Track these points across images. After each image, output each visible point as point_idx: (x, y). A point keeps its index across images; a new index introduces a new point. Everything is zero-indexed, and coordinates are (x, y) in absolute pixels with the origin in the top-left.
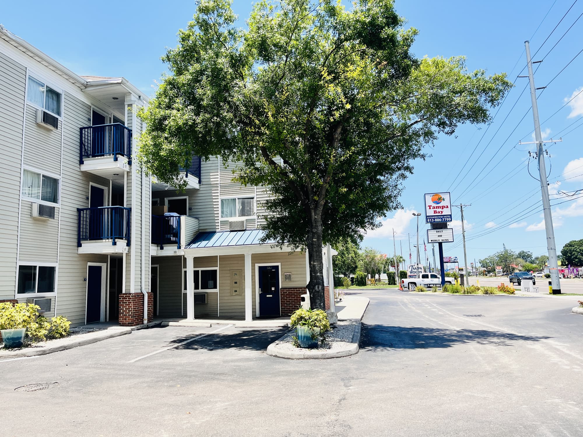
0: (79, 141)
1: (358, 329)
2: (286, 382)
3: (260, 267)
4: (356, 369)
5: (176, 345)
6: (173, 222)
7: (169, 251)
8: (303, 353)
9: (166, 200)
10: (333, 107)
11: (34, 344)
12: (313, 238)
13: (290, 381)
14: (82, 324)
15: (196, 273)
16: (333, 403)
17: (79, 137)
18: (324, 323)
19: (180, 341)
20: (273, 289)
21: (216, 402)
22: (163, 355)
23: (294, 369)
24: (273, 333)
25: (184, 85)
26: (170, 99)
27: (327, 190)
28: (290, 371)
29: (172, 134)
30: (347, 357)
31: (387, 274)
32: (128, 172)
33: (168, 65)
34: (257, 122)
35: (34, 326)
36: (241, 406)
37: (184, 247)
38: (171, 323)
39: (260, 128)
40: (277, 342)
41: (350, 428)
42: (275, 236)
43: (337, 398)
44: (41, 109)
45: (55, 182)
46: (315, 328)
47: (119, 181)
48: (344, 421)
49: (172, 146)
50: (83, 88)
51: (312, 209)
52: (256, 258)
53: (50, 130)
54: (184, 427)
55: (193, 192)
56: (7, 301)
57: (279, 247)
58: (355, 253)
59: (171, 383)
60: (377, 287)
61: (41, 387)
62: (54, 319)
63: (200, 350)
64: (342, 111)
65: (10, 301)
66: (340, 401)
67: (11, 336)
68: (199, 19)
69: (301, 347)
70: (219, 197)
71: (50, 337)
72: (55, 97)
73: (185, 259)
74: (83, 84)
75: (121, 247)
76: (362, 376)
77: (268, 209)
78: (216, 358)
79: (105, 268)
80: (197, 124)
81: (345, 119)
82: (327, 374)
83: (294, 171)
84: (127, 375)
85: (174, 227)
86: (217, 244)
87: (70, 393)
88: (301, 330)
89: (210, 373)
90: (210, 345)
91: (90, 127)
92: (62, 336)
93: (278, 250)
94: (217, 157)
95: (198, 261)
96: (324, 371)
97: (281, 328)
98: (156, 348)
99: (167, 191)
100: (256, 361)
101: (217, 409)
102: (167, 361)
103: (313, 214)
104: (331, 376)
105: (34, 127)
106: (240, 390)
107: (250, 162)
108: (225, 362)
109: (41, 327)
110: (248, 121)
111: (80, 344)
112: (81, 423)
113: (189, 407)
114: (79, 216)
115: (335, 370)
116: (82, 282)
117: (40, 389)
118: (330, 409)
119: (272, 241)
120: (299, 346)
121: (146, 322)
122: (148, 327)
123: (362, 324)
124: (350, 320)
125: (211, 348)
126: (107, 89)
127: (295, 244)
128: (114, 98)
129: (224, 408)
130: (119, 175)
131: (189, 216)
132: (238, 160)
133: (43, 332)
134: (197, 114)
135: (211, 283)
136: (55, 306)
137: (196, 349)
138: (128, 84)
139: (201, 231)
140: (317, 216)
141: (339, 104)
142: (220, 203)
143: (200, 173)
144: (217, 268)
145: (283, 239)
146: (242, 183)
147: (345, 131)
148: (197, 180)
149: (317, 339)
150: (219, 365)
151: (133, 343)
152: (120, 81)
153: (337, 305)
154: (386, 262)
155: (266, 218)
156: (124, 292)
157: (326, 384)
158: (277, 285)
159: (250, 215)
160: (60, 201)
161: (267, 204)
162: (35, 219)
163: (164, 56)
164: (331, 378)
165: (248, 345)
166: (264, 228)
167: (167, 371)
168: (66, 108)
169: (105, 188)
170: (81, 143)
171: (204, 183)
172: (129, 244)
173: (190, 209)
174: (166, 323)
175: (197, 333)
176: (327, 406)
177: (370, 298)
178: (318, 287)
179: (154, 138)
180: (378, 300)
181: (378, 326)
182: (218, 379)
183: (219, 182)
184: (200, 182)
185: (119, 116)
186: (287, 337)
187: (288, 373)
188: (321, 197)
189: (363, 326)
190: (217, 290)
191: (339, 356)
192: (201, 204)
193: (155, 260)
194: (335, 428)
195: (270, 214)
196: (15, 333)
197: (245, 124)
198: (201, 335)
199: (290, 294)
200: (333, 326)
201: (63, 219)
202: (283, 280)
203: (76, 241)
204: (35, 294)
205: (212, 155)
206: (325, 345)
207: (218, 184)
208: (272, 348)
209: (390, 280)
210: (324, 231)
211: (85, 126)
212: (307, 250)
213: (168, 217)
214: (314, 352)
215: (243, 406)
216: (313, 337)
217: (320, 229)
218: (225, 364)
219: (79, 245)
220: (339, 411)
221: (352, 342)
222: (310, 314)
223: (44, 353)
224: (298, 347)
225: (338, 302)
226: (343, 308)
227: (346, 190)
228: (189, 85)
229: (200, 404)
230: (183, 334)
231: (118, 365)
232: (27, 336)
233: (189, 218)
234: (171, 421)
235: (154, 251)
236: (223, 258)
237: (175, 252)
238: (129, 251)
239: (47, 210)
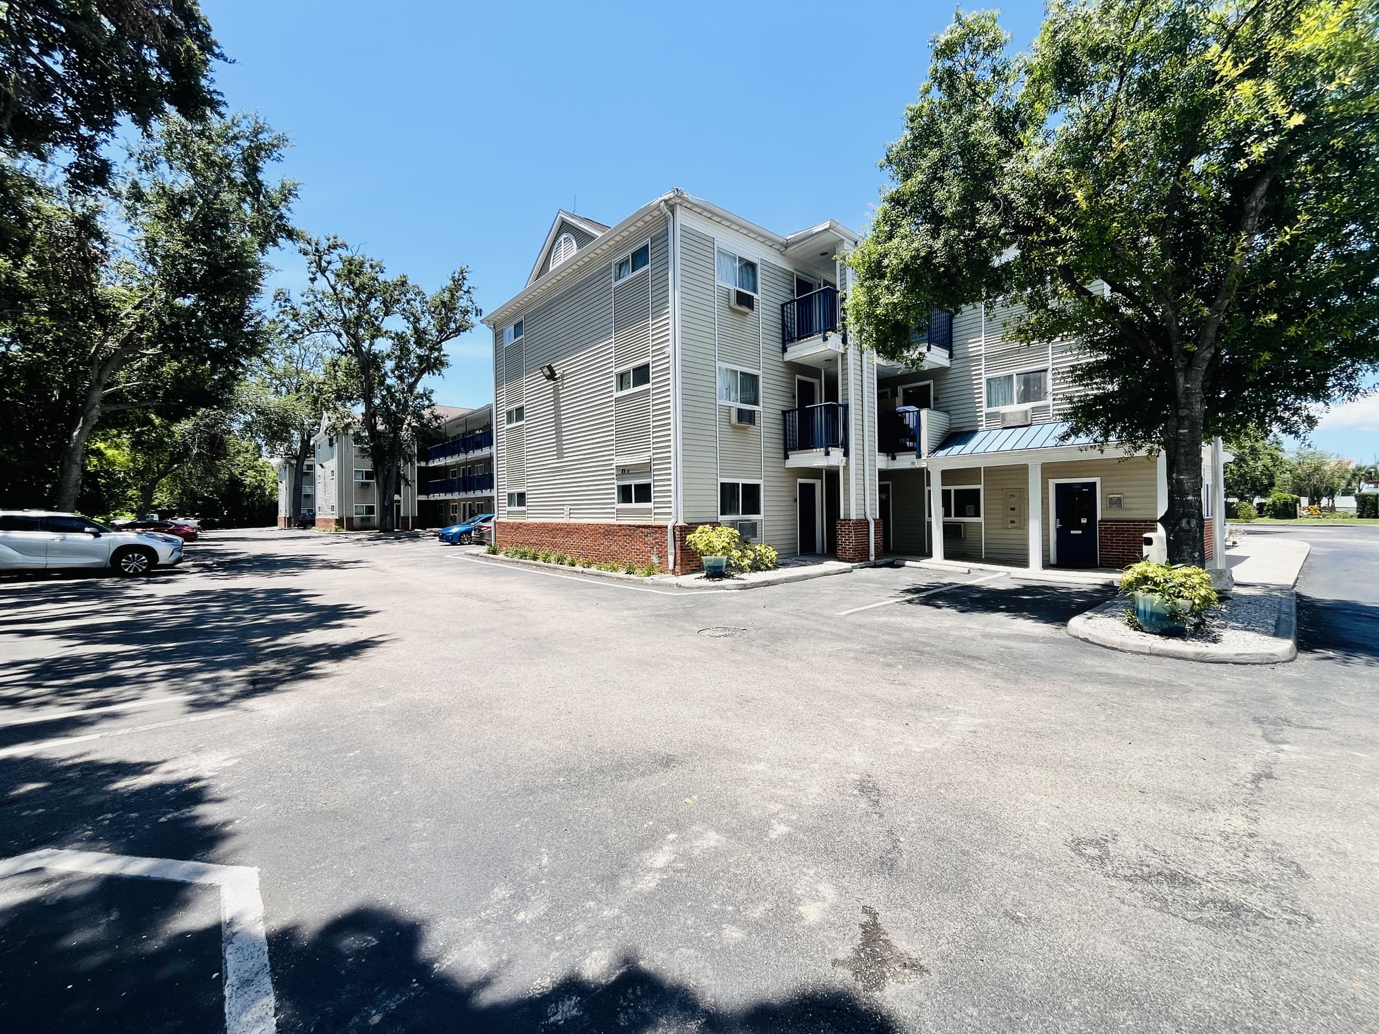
0: (780, 322)
1: (1290, 607)
2: (1106, 699)
3: (1058, 486)
4: (1297, 701)
5: (910, 597)
6: (910, 420)
7: (905, 461)
8: (1149, 644)
9: (900, 390)
10: (1248, 138)
11: (737, 576)
12: (1178, 428)
13: (1117, 699)
14: (795, 554)
15: (946, 494)
16: (1235, 780)
17: (780, 317)
18: (1203, 592)
19: (917, 591)
20: (1084, 521)
21: (958, 713)
22: (888, 611)
23: (1127, 673)
24: (1082, 594)
25: (912, 194)
26: (892, 225)
27: (1221, 328)
28: (1117, 676)
29: (895, 279)
30: (1264, 667)
31: (1356, 496)
32: (842, 354)
33: (888, 172)
34: (1052, 220)
35: (736, 553)
36: (1005, 733)
37: (926, 455)
38: (907, 563)
39: (1057, 231)
40: (1089, 614)
41: (1300, 872)
42: (1088, 429)
43: (1246, 769)
44: (733, 287)
45: (754, 378)
46: (1180, 601)
47: (832, 370)
48: (1274, 843)
49: (897, 297)
50: (783, 249)
51: (1179, 370)
52: (1049, 470)
53: (745, 314)
54: (892, 750)
55: (939, 373)
56: (706, 523)
57: (1097, 448)
58: (1272, 458)
59: (890, 659)
60: (1324, 522)
61: (727, 633)
62: (758, 547)
63: (945, 610)
64: (1273, 141)
65: (711, 524)
66: (1257, 779)
67: (711, 564)
68: (937, 71)
69: (1142, 631)
70: (982, 374)
71: (755, 567)
72: (750, 271)
73: (928, 473)
74: (782, 244)
75: (836, 457)
76: (1318, 723)
77: (1074, 381)
78: (971, 626)
79: (819, 486)
80: (935, 252)
81: (1279, 160)
82: (1210, 698)
83: (1134, 302)
84: (832, 633)
85: (911, 426)
86: (980, 449)
87: (754, 648)
88: (1145, 601)
89: (957, 653)
90: (963, 603)
91: (793, 301)
92: (768, 568)
93: (1095, 454)
94: (975, 307)
95: (948, 476)
96: (1201, 689)
97: (1097, 587)
98: (881, 598)
99: (900, 376)
100: (1046, 643)
101: (958, 728)
102: (892, 620)
103: (1181, 380)
104: (1222, 706)
105: (728, 313)
106: (1007, 698)
107: (1037, 303)
108: (985, 636)
109: (744, 556)
110: (1030, 223)
111: (787, 580)
112: (747, 701)
113: (909, 711)
114: (785, 420)
115: (1235, 693)
116: (792, 503)
117: (726, 636)
118: (1229, 797)
119: (1083, 439)
120: (1137, 628)
121: (872, 558)
122: (875, 566)
123: (1299, 596)
124: (1265, 586)
125: (964, 608)
126: (812, 242)
127: (1135, 443)
128: (822, 254)
129: (971, 729)
130: (832, 361)
131: (935, 409)
132: (1014, 302)
133: (746, 562)
134: (935, 234)
135: (970, 508)
136: (762, 531)
137: (939, 607)
138: (839, 227)
139: (953, 431)
140: (1190, 384)
141: (1267, 126)
142: (984, 386)
143: (951, 342)
144: (981, 487)
145: (1106, 434)
146: (1022, 342)
147: (1277, 190)
148: (945, 353)
149: (1183, 621)
150: (974, 640)
151: (851, 586)
152: (827, 227)
153: (1228, 552)
154: (1354, 475)
155: (1070, 400)
156: (842, 517)
157: (1211, 724)
158: (1092, 513)
159: (1040, 399)
160: (761, 403)
161: (1072, 372)
162: (734, 427)
163: (883, 160)
164: (1221, 709)
165: (1032, 611)
166: (1066, 417)
167: (887, 637)
168: (764, 282)
169: (815, 381)
170: (784, 325)
171: (958, 357)
172: (846, 454)
173: (936, 399)
174: (901, 562)
175: (946, 581)
176: (1219, 784)
177: (1313, 544)
178: (1188, 523)
179: (870, 289)
180: (1330, 547)
181: (1345, 603)
182: (967, 667)
183: (983, 352)
184: (951, 356)
185: (829, 278)
186: (1110, 606)
187: (1113, 680)
188: (1203, 343)
189: (1302, 601)
190: (981, 519)
191: (1243, 661)
192: (954, 389)
193: (883, 474)
194: (1248, 860)
195: (1078, 391)
196: (716, 561)
197: (1027, 231)
198: (950, 584)
199: (1120, 532)
200: (1223, 597)
201: (767, 425)
202: (1104, 506)
203: (782, 451)
204: (740, 517)
205: (967, 304)
206: (1200, 632)
207: (981, 355)
208: (1077, 624)
209: (1363, 508)
210: (1208, 415)
211: (787, 300)
212: (1163, 453)
213: (901, 413)
214: (1175, 645)
215: (1009, 735)
216: (1174, 615)
217: (1199, 408)
218: (986, 641)
219: (786, 457)
220: (1256, 807)
221: (1275, 635)
222: (1167, 573)
223: (745, 587)
224: (1136, 630)
225: (1228, 548)
226: (1241, 559)
227: (1274, 317)
228: (922, 191)
229: (928, 710)
230: (923, 582)
231: (825, 617)
232: (729, 565)
233: (934, 412)
234: (874, 733)
235: (882, 462)
236: (990, 471)
237: (913, 463)
238: (847, 463)
239: (747, 414)
